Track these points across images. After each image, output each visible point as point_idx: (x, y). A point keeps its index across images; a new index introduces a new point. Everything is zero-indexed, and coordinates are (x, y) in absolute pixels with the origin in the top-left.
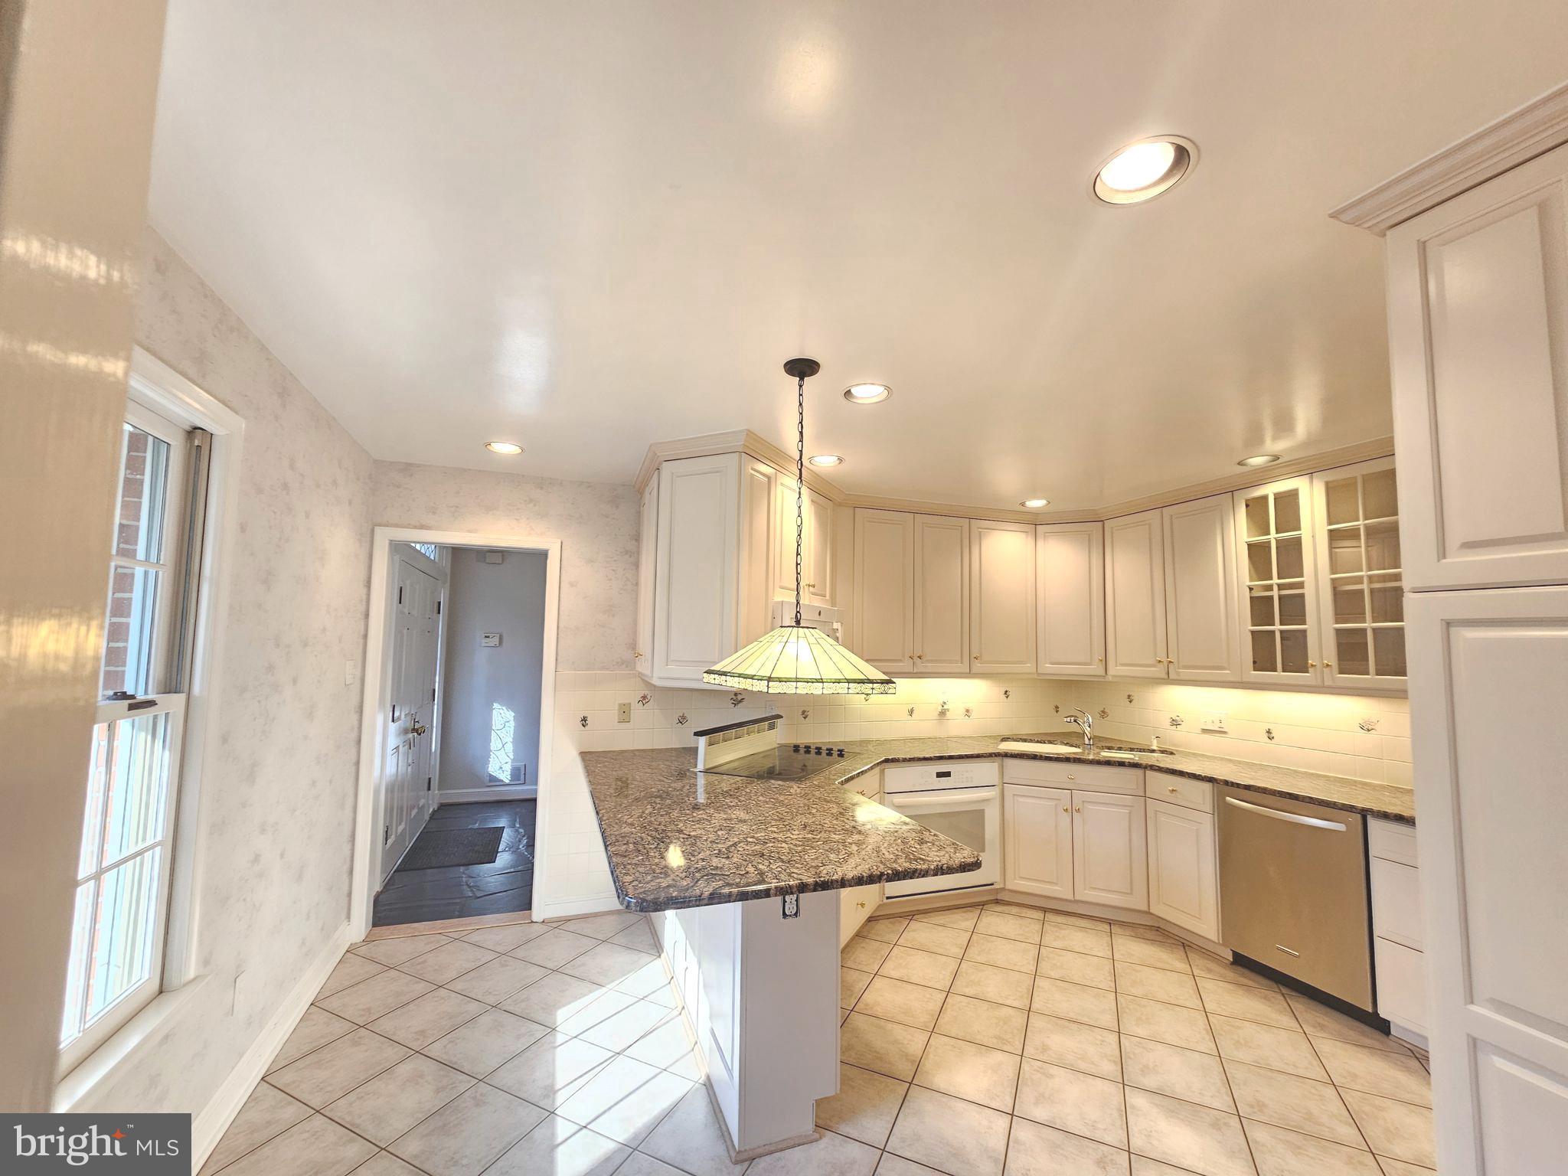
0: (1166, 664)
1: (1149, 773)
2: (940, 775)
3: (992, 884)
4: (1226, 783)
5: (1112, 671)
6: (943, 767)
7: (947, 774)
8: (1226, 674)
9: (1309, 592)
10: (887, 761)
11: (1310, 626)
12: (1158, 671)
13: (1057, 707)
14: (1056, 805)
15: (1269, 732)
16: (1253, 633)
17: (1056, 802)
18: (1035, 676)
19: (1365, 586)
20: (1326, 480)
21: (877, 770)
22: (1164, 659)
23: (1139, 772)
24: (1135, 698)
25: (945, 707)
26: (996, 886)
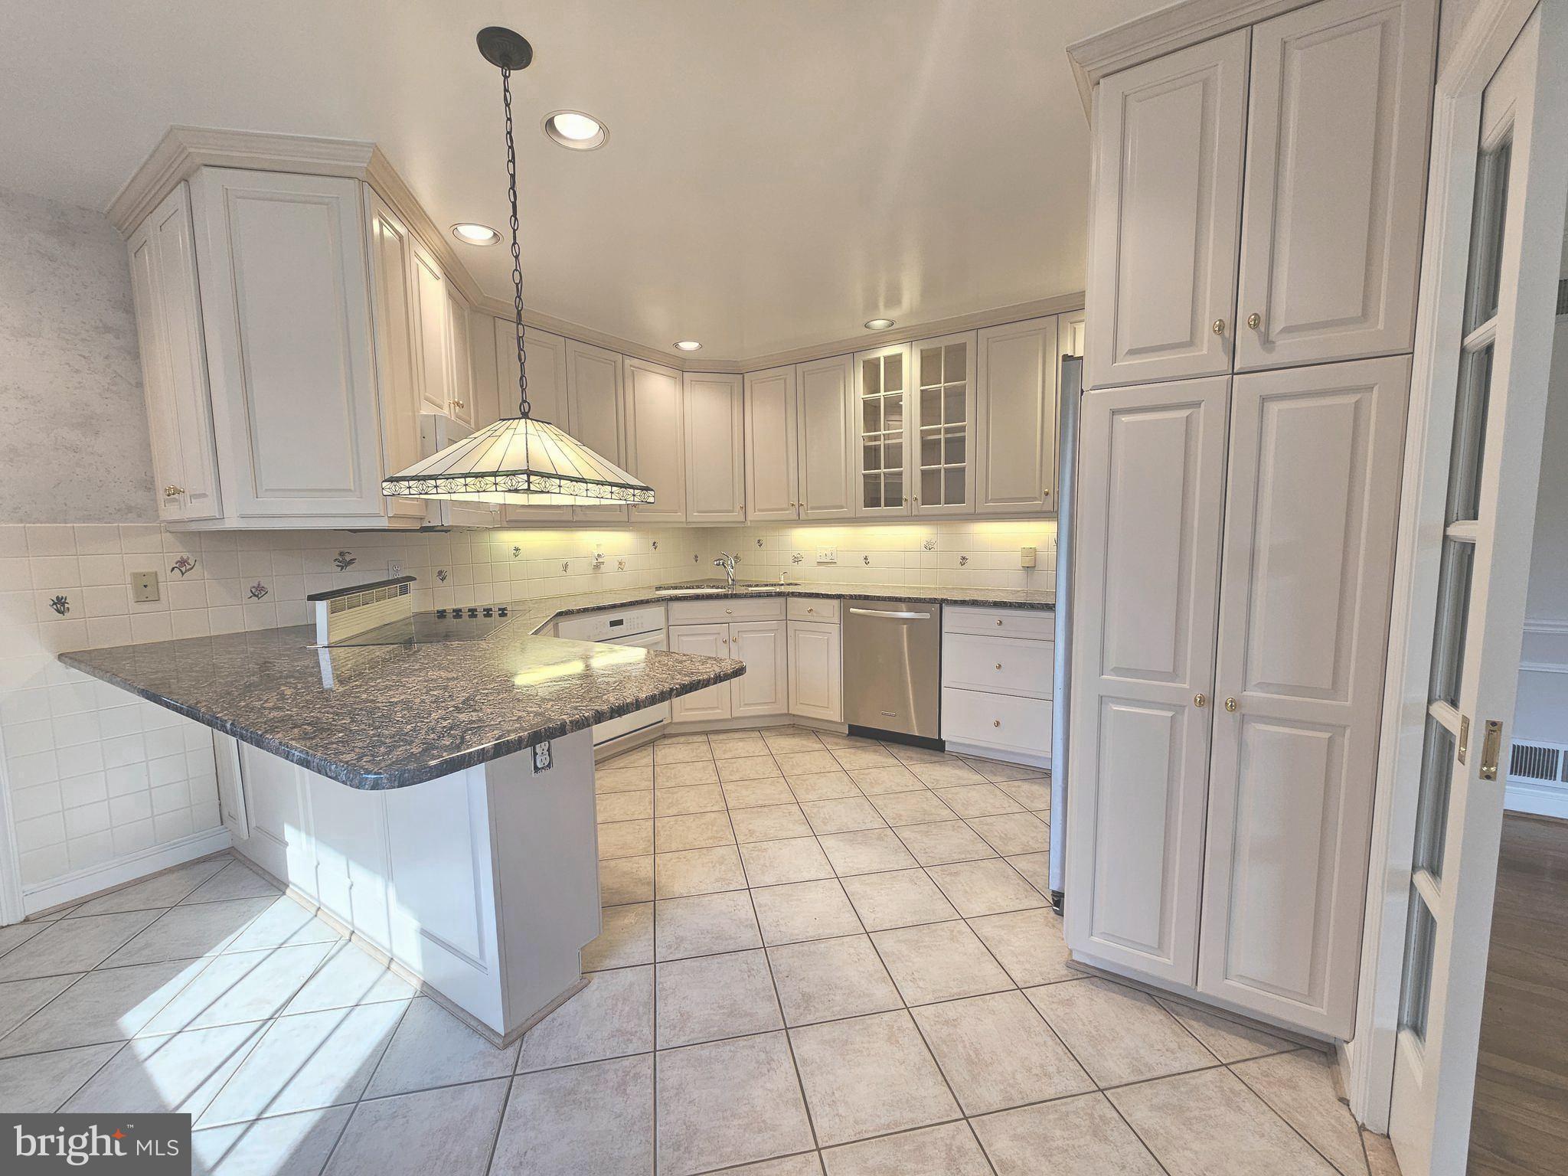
0: (797, 506)
1: (790, 599)
2: (613, 624)
3: (662, 721)
4: (851, 597)
5: (749, 518)
6: (615, 616)
7: (620, 622)
8: (844, 512)
9: (905, 441)
10: (560, 614)
11: (905, 468)
12: (791, 514)
13: (696, 557)
14: (716, 639)
15: (866, 559)
16: (864, 475)
17: (715, 636)
18: (685, 526)
19: (942, 437)
20: (922, 348)
21: (551, 625)
22: (796, 503)
23: (782, 600)
24: (763, 542)
25: (600, 560)
26: (665, 722)
